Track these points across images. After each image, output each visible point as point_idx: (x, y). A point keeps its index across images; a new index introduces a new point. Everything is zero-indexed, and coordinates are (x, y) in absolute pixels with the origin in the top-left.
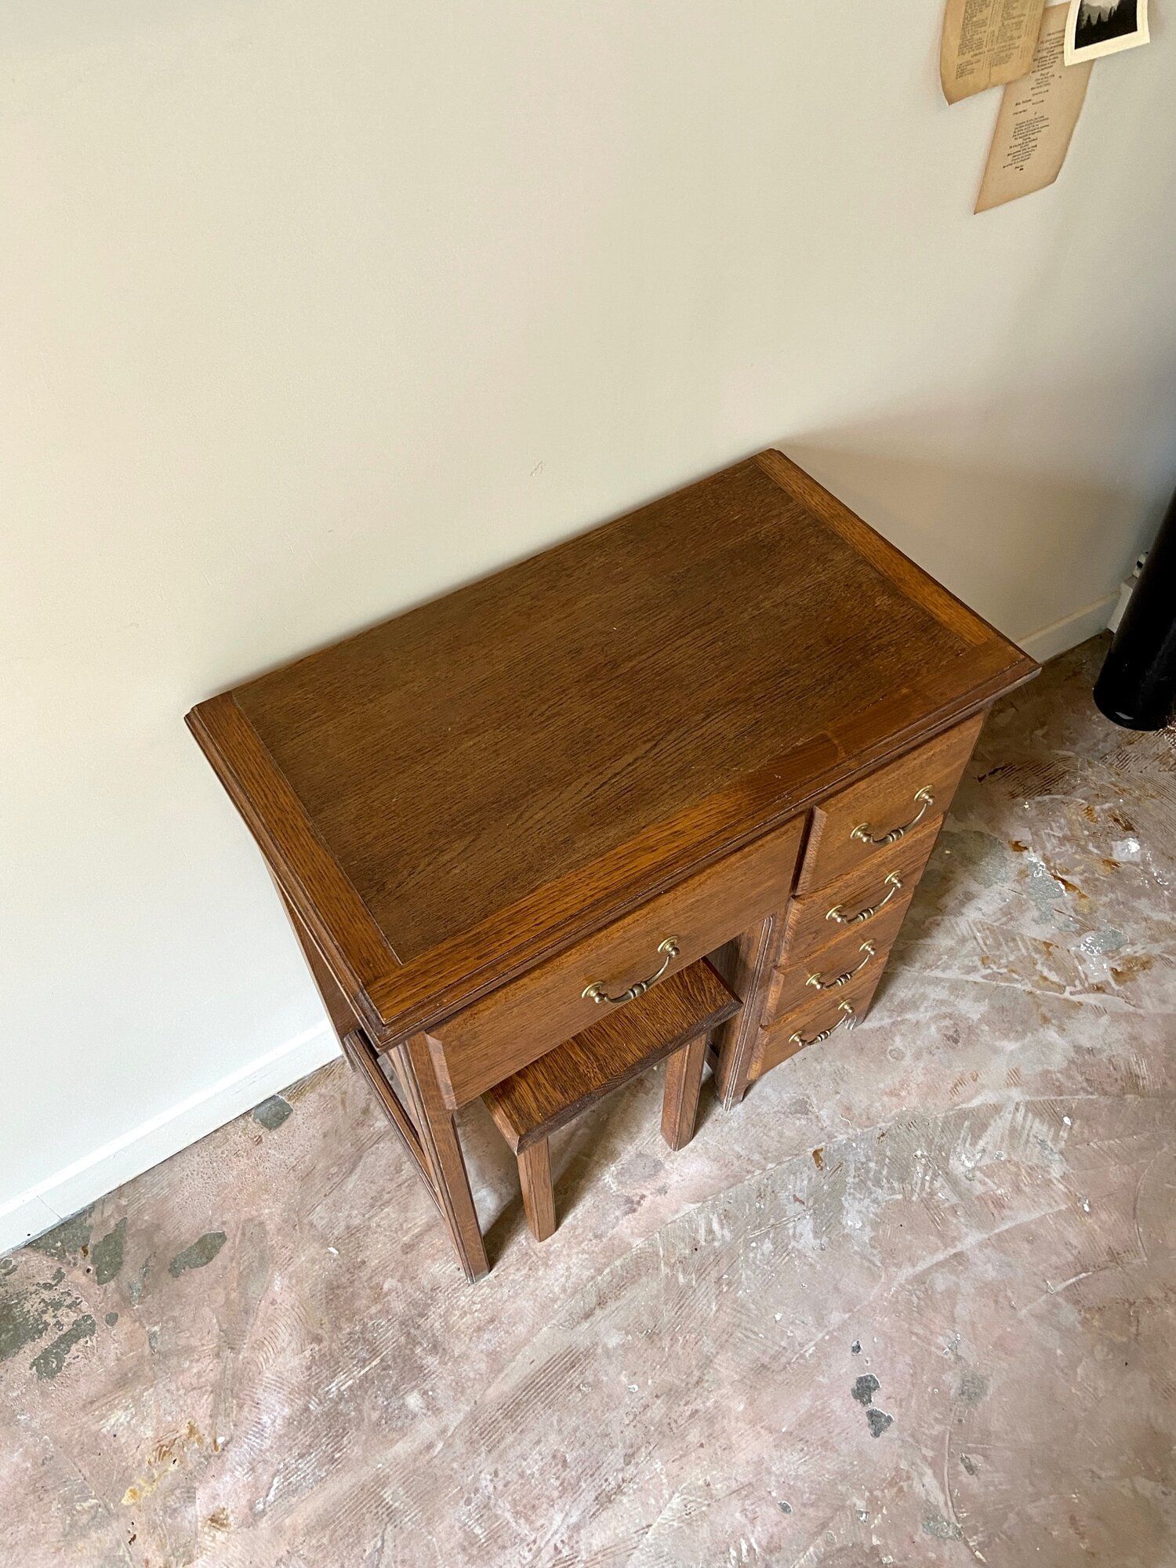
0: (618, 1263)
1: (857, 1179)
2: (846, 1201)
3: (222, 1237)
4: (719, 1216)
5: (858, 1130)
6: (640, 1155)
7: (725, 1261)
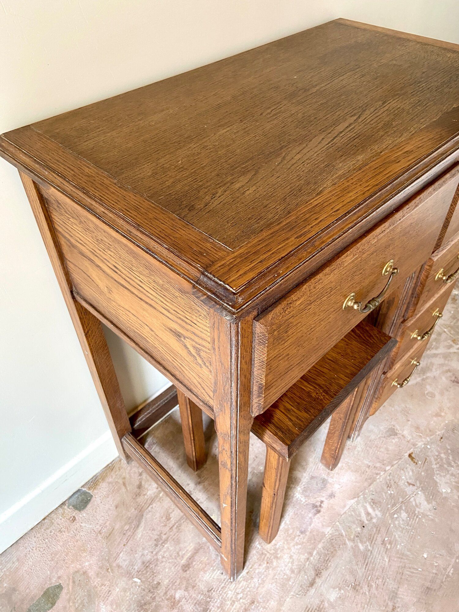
0: (320, 546)
1: (438, 465)
2: (437, 478)
3: (60, 587)
4: (370, 504)
5: (428, 438)
6: (312, 478)
7: (383, 530)
